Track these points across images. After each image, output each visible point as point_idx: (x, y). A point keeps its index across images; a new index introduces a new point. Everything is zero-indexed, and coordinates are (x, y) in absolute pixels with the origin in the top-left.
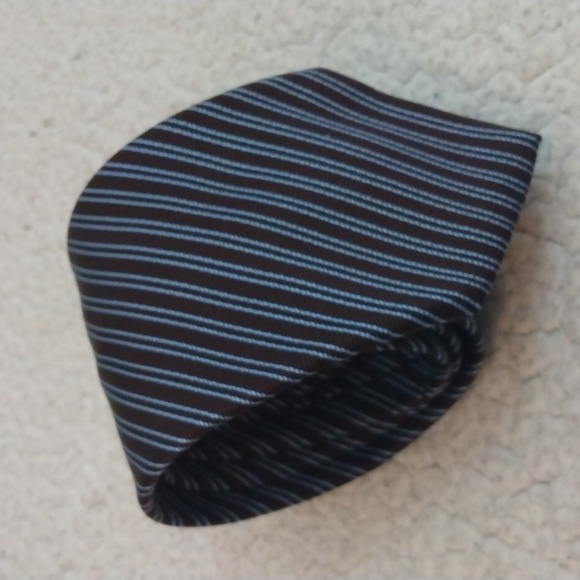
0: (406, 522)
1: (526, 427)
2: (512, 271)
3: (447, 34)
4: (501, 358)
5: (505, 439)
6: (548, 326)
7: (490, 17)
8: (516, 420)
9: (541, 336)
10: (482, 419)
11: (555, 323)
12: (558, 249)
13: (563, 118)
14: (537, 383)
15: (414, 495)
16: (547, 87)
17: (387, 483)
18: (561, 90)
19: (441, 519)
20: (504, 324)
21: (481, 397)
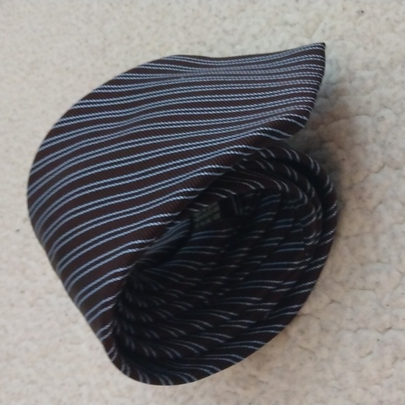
0: (324, 353)
1: (384, 240)
2: (340, 147)
3: (255, 37)
4: (352, 204)
5: (373, 257)
6: (375, 168)
7: (277, 14)
8: (376, 239)
9: (372, 176)
10: (352, 251)
11: (380, 163)
12: (364, 117)
13: (339, 43)
14: (381, 207)
15: (324, 330)
16: (323, 31)
17: (302, 332)
18: (333, 28)
19: (348, 337)
20: (346, 183)
21: (347, 238)
